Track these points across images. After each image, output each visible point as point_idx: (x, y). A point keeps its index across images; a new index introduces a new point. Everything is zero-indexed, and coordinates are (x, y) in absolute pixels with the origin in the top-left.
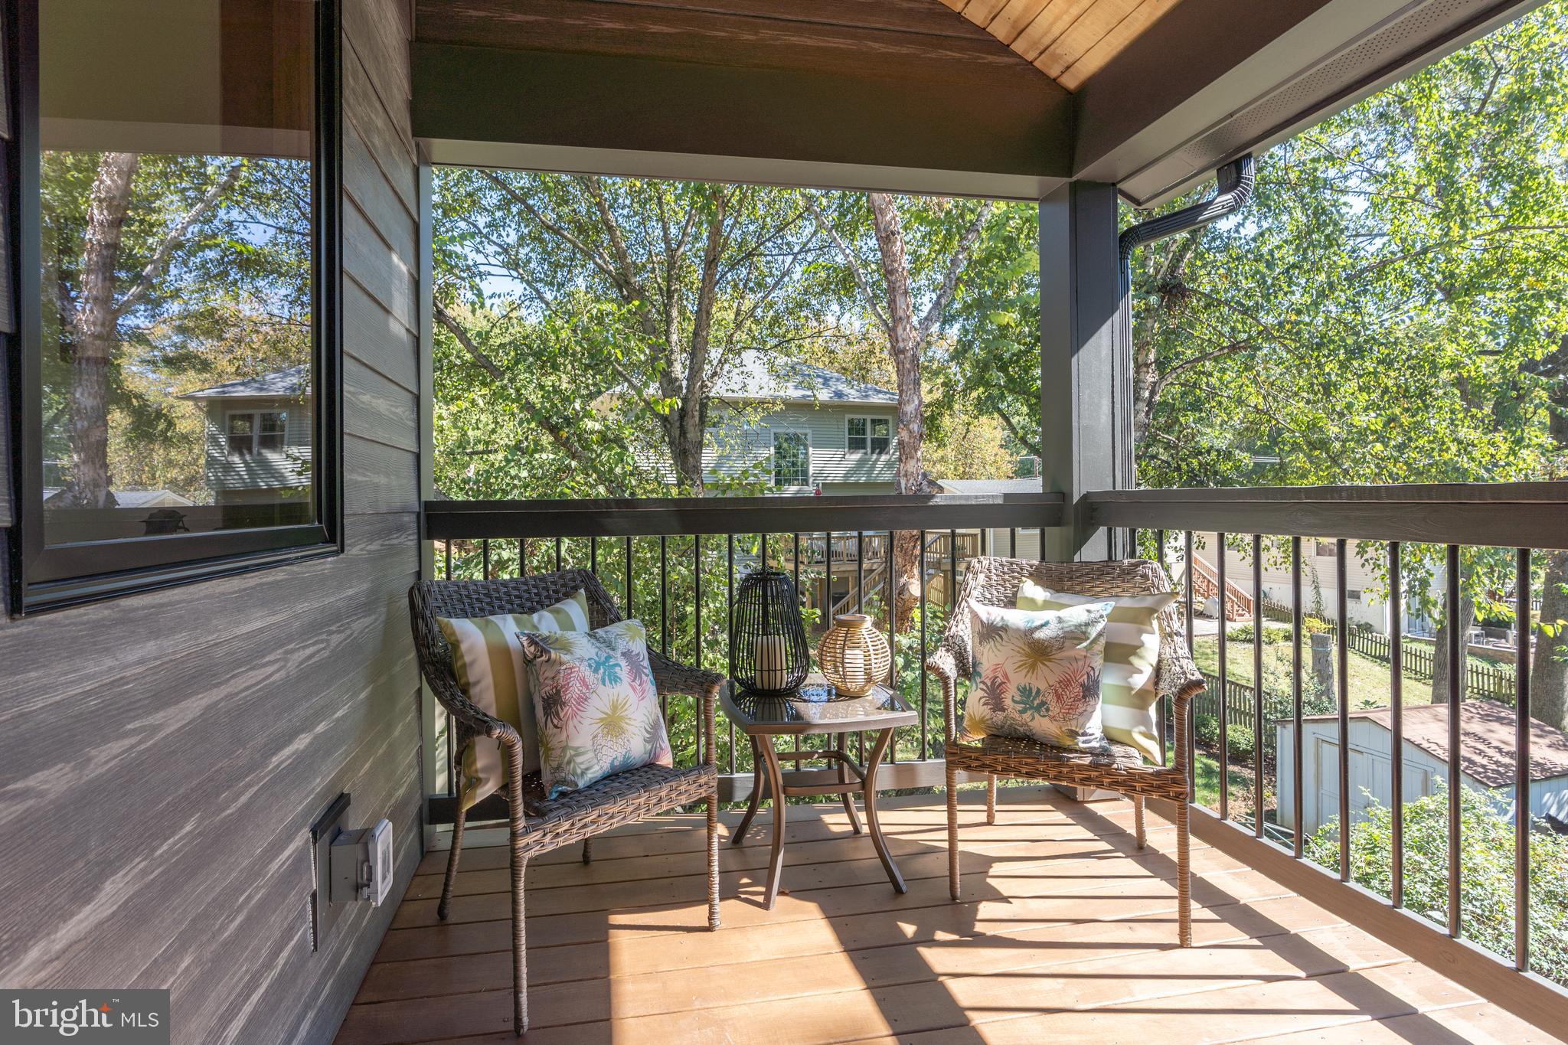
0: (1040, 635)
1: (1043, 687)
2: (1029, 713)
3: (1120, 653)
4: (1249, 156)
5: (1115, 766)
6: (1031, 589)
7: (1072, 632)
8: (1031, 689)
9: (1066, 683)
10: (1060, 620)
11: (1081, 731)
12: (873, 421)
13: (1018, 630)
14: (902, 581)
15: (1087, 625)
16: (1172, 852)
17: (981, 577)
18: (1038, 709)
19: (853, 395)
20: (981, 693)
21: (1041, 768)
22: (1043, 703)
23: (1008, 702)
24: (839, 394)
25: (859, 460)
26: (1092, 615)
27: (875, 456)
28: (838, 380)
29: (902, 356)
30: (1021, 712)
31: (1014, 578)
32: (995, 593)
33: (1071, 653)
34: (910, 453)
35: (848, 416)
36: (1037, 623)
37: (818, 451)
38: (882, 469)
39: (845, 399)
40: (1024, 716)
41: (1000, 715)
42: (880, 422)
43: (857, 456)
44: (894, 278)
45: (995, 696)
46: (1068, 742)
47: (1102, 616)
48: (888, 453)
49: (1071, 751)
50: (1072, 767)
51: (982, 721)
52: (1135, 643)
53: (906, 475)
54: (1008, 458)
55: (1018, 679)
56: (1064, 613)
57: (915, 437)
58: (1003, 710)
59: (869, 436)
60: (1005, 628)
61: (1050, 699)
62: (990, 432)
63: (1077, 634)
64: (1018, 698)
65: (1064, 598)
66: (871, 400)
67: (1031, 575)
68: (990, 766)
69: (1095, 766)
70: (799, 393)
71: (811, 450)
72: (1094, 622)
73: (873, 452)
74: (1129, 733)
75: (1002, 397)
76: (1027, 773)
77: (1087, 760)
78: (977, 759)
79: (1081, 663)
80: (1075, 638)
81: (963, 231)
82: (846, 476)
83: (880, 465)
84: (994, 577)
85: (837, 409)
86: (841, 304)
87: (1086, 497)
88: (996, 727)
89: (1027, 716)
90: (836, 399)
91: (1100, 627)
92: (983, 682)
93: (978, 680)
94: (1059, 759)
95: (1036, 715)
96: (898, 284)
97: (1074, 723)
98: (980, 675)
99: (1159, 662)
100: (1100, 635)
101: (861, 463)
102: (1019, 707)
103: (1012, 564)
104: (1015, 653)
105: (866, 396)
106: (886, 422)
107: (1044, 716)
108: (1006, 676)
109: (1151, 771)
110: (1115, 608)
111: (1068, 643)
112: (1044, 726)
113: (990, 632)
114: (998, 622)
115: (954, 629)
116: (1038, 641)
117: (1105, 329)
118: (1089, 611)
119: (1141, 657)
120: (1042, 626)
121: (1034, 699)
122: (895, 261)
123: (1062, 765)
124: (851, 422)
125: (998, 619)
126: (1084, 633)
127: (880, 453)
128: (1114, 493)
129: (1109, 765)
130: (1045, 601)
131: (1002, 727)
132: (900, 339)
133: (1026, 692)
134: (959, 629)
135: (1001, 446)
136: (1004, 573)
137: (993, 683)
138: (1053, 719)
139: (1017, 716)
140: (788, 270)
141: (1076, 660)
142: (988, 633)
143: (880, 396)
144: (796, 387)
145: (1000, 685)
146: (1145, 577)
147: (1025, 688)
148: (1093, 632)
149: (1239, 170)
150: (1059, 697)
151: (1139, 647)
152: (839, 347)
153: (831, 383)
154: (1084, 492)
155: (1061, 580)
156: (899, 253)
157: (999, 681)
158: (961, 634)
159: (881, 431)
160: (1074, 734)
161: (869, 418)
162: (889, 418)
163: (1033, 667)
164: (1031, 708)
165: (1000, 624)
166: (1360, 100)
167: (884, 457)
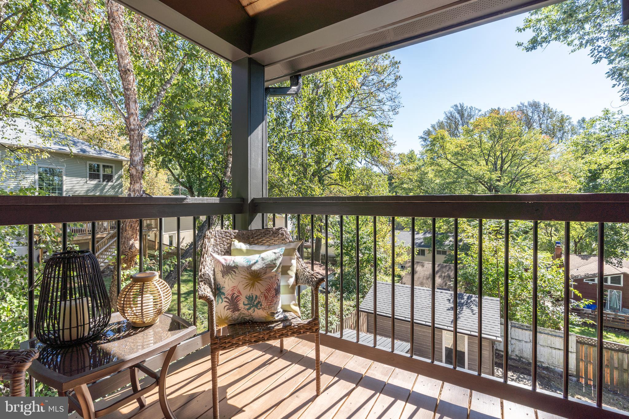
0: (254, 268)
1: (258, 295)
2: (252, 309)
3: (285, 270)
4: (300, 75)
5: (293, 325)
6: (238, 245)
7: (269, 264)
8: (252, 296)
9: (268, 290)
10: (263, 259)
11: (275, 312)
12: (104, 166)
13: (243, 267)
14: (131, 242)
15: (275, 260)
16: (312, 355)
17: (212, 240)
18: (256, 306)
19: (92, 152)
20: (225, 304)
21: (261, 336)
22: (259, 302)
23: (241, 305)
24: (84, 151)
25: (96, 184)
26: (277, 255)
27: (105, 183)
28: (83, 143)
29: (133, 133)
30: (248, 309)
31: (227, 239)
32: (219, 248)
33: (270, 275)
34: (136, 180)
35: (88, 163)
36: (252, 262)
37: (69, 178)
38: (108, 189)
39: (87, 154)
40: (250, 311)
41: (237, 313)
42: (108, 167)
43: (95, 182)
44: (129, 93)
45: (233, 303)
46: (271, 319)
47: (281, 255)
48: (112, 182)
49: (272, 322)
50: (275, 331)
51: (226, 318)
52: (289, 265)
53: (134, 191)
54: (170, 187)
55: (246, 292)
56: (263, 255)
57: (139, 173)
58: (239, 310)
59: (101, 173)
60: (236, 267)
61: (262, 299)
62: (163, 176)
63: (271, 266)
64: (246, 303)
65: (256, 248)
66: (103, 156)
67: (235, 237)
68: (236, 344)
69: (285, 327)
70: (57, 147)
71: (64, 177)
72: (278, 258)
73: (104, 181)
74: (289, 305)
75: (170, 161)
76: (255, 341)
77: (281, 326)
78: (229, 342)
79: (274, 279)
80: (271, 267)
81: (163, 82)
82: (87, 191)
83: (107, 187)
84: (218, 240)
85: (81, 158)
86: (88, 105)
87: (253, 200)
88: (234, 320)
89: (251, 311)
90: (81, 153)
91: (280, 260)
92: (226, 298)
93: (223, 297)
94: (269, 329)
95: (256, 309)
96: (131, 96)
97: (273, 308)
98: (224, 294)
99: (297, 270)
100: (280, 264)
101: (96, 186)
102: (247, 307)
103: (226, 232)
104: (243, 279)
105: (100, 154)
106: (111, 167)
107: (259, 309)
108: (239, 292)
109: (306, 322)
110: (286, 249)
111: (268, 270)
112: (259, 314)
113: (229, 270)
114: (232, 264)
115: (203, 270)
116: (254, 271)
117: (260, 127)
118: (275, 253)
119: (292, 271)
120: (255, 263)
121: (255, 301)
122: (130, 84)
123: (271, 332)
124: (90, 166)
125: (232, 262)
126: (275, 264)
127: (108, 182)
128: (263, 198)
129: (290, 325)
130: (247, 250)
131: (237, 319)
132: (132, 124)
133: (250, 298)
134: (206, 270)
135: (167, 182)
136: (223, 237)
137: (232, 297)
138: (264, 309)
139: (246, 312)
140: (51, 78)
141: (272, 277)
142: (227, 271)
143: (108, 154)
144: (55, 144)
145: (236, 297)
146: (282, 234)
147: (249, 297)
148: (278, 263)
149: (298, 80)
150: (266, 297)
151: (290, 266)
152: (87, 126)
153: (78, 144)
154: (252, 198)
155: (249, 238)
156: (132, 81)
157: (235, 295)
158: (207, 272)
159: (108, 171)
160: (273, 314)
161: (101, 164)
162: (113, 165)
163: (253, 285)
164: (253, 306)
165: (233, 265)
166: (321, 70)
167: (110, 184)
